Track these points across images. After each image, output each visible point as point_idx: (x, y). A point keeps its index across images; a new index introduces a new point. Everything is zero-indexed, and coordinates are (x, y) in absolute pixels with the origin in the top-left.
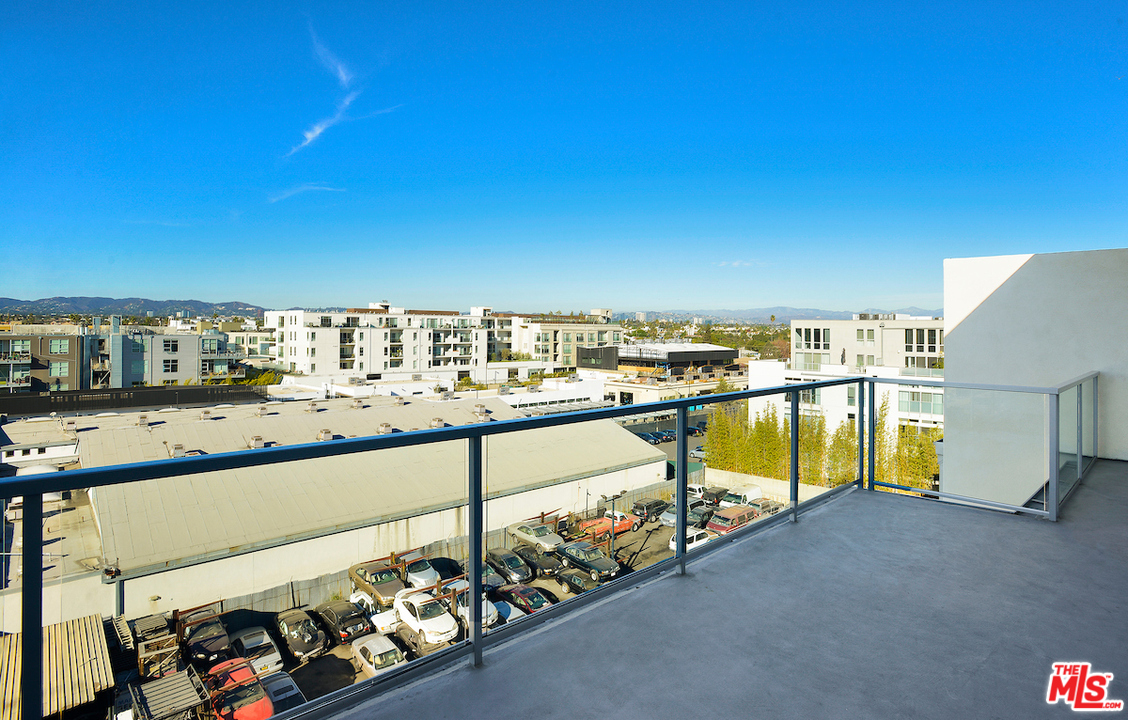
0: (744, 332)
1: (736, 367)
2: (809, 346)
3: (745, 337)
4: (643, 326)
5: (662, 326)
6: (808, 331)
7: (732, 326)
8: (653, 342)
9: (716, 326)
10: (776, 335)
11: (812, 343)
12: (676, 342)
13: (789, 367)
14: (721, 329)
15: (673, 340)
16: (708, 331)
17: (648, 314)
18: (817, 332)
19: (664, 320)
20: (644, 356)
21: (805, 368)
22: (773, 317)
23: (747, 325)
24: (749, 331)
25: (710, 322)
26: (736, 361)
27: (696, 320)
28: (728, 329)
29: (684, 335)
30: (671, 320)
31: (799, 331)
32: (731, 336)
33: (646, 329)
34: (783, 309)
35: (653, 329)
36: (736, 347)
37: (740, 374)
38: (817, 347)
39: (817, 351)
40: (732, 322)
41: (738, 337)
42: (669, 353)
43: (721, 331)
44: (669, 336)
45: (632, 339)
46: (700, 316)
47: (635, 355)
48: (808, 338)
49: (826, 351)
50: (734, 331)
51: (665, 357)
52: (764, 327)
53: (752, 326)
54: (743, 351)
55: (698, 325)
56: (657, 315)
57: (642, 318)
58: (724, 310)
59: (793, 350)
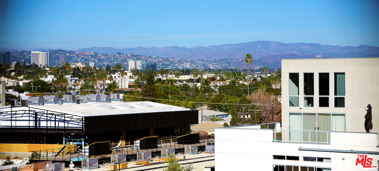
0: (207, 82)
1: (195, 139)
2: (310, 102)
3: (208, 90)
4: (43, 72)
5: (76, 73)
6: (309, 77)
7: (186, 72)
8: (59, 100)
9: (163, 72)
10: (255, 86)
11: (316, 97)
12: (98, 100)
13: (279, 137)
14: (171, 77)
15: (93, 97)
16: (150, 80)
17: (53, 55)
18: (324, 78)
19: (80, 65)
20: (43, 124)
21: (305, 140)
22: (249, 56)
23: (210, 71)
24: (213, 79)
25: (154, 66)
26: (194, 129)
27: (131, 64)
28: (182, 77)
29: (112, 88)
30: (92, 65)
31: (294, 77)
32: (186, 88)
33: (49, 79)
34: (265, 44)
35: (61, 79)
36: (194, 106)
37: (202, 149)
38: (324, 103)
39: (324, 110)
40: (188, 66)
41: (196, 89)
42: (86, 118)
43: (172, 81)
44: (87, 90)
45: (24, 96)
46: (137, 58)
47: (26, 124)
48: (309, 89)
49: (339, 110)
50: (191, 80)
51: (79, 125)
52: (236, 74)
53: (218, 72)
54: (204, 112)
55: (135, 72)
56: (70, 55)
57: (41, 60)
58: (175, 48)
59: (286, 109)
